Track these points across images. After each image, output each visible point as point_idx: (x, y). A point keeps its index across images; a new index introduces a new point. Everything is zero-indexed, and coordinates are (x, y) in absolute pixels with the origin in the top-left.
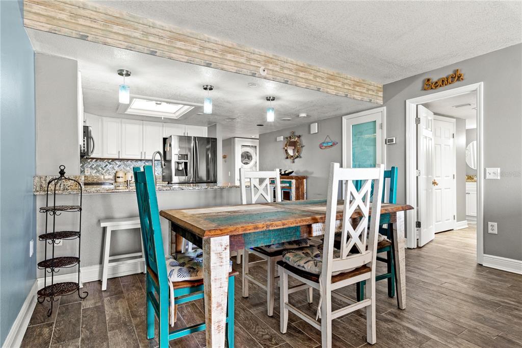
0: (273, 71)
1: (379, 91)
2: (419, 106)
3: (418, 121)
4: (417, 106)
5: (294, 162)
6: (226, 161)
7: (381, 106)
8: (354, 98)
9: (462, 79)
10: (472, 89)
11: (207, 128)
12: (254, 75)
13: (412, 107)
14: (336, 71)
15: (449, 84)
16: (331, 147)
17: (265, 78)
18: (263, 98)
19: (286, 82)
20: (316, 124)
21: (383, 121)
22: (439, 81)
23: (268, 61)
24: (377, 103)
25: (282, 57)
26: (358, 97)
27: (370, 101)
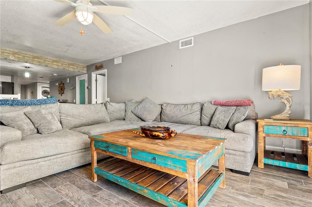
1: (84, 68)
3: (96, 80)
4: (96, 75)
5: (62, 96)
6: (33, 95)
7: (86, 74)
8: (69, 70)
9: (103, 67)
10: (105, 71)
11: (10, 77)
12: (6, 59)
13: (94, 75)
14: (57, 59)
15: (101, 68)
16: (73, 89)
17: (13, 60)
18: (23, 67)
19: (26, 62)
20: (69, 79)
21: (86, 79)
22: (99, 67)
23: (14, 54)
24: (83, 72)
25: (24, 52)
26: (71, 70)
27: (79, 71)
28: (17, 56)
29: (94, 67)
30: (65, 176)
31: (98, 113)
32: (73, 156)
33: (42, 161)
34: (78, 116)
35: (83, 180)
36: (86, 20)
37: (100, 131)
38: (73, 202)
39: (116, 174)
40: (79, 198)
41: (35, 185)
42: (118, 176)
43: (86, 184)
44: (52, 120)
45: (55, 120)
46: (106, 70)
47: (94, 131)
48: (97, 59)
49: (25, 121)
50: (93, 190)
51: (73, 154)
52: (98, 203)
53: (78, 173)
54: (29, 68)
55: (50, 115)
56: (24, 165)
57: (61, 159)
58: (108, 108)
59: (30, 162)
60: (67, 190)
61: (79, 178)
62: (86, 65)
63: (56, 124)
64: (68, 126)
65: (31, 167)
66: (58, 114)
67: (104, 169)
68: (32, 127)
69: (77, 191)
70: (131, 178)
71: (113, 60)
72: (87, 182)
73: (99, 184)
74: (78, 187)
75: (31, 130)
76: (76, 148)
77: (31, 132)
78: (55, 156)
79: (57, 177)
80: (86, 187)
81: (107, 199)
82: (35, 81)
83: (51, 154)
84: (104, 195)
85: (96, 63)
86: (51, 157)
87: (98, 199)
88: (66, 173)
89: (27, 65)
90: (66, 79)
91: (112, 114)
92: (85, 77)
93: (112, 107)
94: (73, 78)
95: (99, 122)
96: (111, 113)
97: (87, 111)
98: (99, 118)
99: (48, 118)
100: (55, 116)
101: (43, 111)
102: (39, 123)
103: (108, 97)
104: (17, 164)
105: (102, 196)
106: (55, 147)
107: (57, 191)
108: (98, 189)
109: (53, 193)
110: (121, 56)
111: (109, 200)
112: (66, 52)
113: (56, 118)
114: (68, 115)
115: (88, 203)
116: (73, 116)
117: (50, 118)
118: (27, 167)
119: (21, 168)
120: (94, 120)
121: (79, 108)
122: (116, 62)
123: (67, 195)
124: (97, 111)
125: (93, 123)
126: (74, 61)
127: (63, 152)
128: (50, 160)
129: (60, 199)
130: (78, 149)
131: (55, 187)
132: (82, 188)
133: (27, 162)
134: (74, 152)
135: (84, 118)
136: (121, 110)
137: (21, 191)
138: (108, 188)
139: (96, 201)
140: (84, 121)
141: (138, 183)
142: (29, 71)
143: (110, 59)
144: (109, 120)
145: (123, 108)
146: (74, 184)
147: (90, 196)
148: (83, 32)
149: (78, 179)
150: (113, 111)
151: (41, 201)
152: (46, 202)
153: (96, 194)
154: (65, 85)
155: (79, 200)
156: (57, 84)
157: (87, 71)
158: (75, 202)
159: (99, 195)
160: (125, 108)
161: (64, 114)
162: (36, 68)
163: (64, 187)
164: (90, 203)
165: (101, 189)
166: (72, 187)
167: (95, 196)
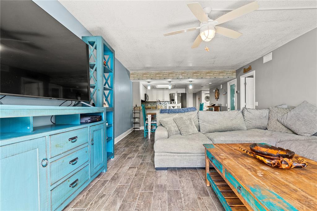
0: (184, 76)
1: (233, 73)
2: (246, 78)
3: (245, 84)
4: (245, 78)
5: (217, 100)
7: (235, 78)
8: (219, 78)
9: (251, 69)
10: (253, 73)
11: (185, 89)
12: (178, 78)
13: (242, 79)
14: (209, 71)
15: (249, 70)
16: (225, 94)
17: (181, 78)
18: (188, 81)
19: (189, 78)
20: (222, 85)
21: (236, 84)
22: (246, 69)
23: (182, 73)
24: (232, 78)
25: (187, 71)
26: (221, 77)
27: (228, 77)
28: (183, 75)
29: (243, 70)
30: (191, 172)
31: (232, 120)
32: (198, 157)
33: (176, 156)
34: (212, 122)
35: (200, 181)
36: (208, 37)
37: (224, 139)
38: (183, 194)
39: (219, 187)
40: (188, 194)
41: (172, 171)
42: (220, 190)
43: (200, 185)
44: (190, 125)
45: (192, 125)
46: (254, 71)
47: (218, 139)
48: (244, 62)
49: (173, 124)
50: (202, 192)
51: (198, 156)
52: (198, 206)
53: (201, 173)
54: (192, 81)
55: (189, 121)
56: (166, 155)
57: (189, 157)
58: (245, 115)
59: (169, 154)
60: (185, 184)
61: (199, 177)
62: (234, 70)
63: (193, 128)
64: (204, 130)
65: (170, 157)
66: (196, 120)
67: (213, 178)
68: (177, 129)
69: (191, 187)
70: (230, 197)
71: (261, 59)
72: (202, 183)
73: (210, 190)
74: (193, 185)
75: (176, 131)
76: (200, 151)
77: (176, 132)
78: (185, 154)
79: (186, 170)
80: (198, 187)
81: (207, 207)
82: (200, 90)
83: (181, 152)
84: (206, 202)
85: (243, 67)
86: (182, 154)
87: (201, 202)
88: (194, 170)
89: (190, 80)
90: (220, 86)
91: (250, 122)
92: (235, 82)
93: (250, 114)
94: (225, 84)
95: (233, 129)
96: (248, 121)
97: (221, 118)
98: (233, 125)
99: (187, 124)
100: (193, 122)
101: (185, 118)
102: (181, 127)
103: (256, 101)
104: (163, 154)
105: (204, 202)
106: (184, 147)
107: (180, 181)
108: (205, 194)
109: (177, 182)
110: (271, 52)
111: (208, 208)
112: (213, 63)
113: (193, 123)
114: (204, 121)
115: (192, 202)
116: (208, 122)
117: (189, 123)
118: (167, 157)
119: (165, 157)
120: (227, 127)
121: (214, 115)
122: (265, 60)
123: (183, 187)
124: (232, 118)
125: (226, 129)
126: (223, 70)
127: (190, 152)
128: (181, 156)
129: (177, 188)
130: (202, 152)
131: (180, 178)
132: (195, 187)
133: (167, 154)
134: (199, 154)
135: (218, 124)
136: (262, 117)
137: (164, 172)
138: (215, 197)
139: (197, 203)
140: (218, 127)
141: (232, 206)
142: (191, 84)
143: (258, 59)
144: (245, 128)
145: (265, 115)
146: (193, 181)
147: (196, 197)
148: (207, 48)
149: (197, 178)
150: (251, 119)
151: (168, 184)
152: (170, 186)
153: (201, 197)
154: (219, 91)
155: (187, 195)
156: (214, 91)
157: (237, 75)
158: (184, 195)
159: (203, 199)
160: (269, 115)
161: (201, 120)
162: (196, 81)
163: (185, 180)
164: (193, 202)
165: (208, 195)
166: (190, 183)
167: (199, 198)
